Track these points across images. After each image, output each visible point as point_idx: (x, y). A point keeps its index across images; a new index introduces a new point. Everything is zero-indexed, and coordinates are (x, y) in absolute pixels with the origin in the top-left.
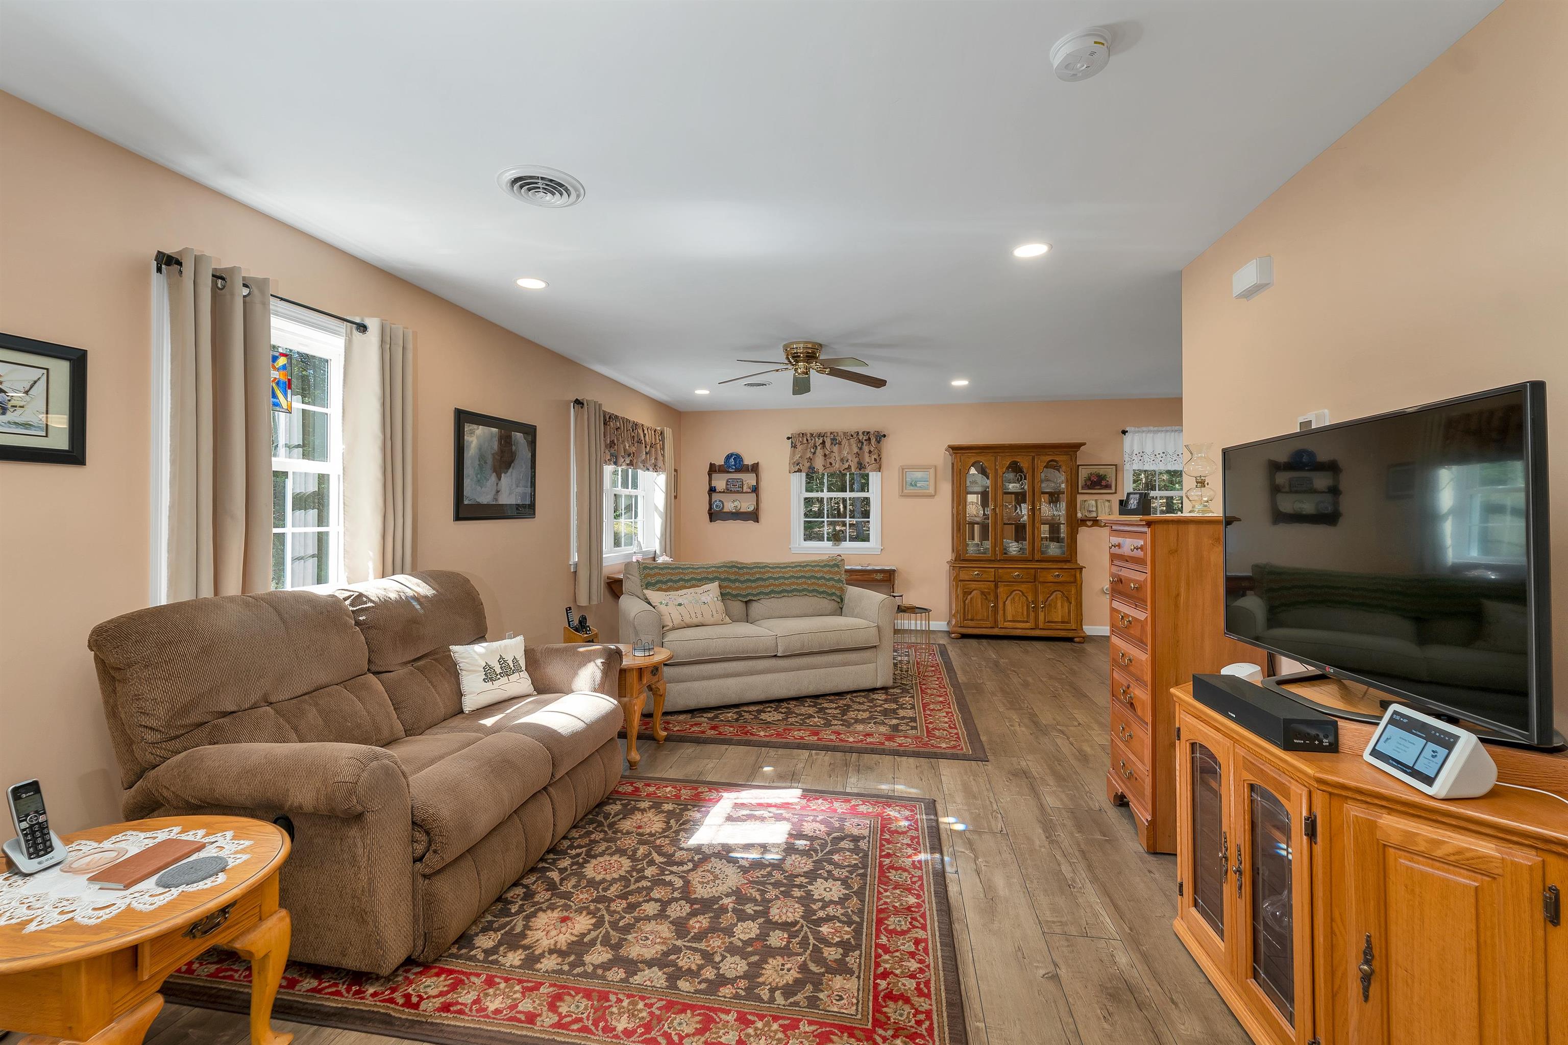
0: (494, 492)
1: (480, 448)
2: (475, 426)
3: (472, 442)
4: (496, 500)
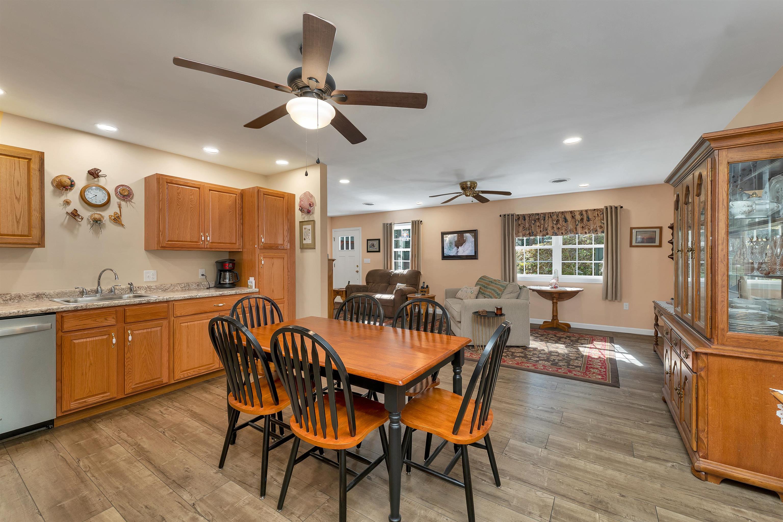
1: (450, 241)
3: (446, 239)
4: (457, 254)
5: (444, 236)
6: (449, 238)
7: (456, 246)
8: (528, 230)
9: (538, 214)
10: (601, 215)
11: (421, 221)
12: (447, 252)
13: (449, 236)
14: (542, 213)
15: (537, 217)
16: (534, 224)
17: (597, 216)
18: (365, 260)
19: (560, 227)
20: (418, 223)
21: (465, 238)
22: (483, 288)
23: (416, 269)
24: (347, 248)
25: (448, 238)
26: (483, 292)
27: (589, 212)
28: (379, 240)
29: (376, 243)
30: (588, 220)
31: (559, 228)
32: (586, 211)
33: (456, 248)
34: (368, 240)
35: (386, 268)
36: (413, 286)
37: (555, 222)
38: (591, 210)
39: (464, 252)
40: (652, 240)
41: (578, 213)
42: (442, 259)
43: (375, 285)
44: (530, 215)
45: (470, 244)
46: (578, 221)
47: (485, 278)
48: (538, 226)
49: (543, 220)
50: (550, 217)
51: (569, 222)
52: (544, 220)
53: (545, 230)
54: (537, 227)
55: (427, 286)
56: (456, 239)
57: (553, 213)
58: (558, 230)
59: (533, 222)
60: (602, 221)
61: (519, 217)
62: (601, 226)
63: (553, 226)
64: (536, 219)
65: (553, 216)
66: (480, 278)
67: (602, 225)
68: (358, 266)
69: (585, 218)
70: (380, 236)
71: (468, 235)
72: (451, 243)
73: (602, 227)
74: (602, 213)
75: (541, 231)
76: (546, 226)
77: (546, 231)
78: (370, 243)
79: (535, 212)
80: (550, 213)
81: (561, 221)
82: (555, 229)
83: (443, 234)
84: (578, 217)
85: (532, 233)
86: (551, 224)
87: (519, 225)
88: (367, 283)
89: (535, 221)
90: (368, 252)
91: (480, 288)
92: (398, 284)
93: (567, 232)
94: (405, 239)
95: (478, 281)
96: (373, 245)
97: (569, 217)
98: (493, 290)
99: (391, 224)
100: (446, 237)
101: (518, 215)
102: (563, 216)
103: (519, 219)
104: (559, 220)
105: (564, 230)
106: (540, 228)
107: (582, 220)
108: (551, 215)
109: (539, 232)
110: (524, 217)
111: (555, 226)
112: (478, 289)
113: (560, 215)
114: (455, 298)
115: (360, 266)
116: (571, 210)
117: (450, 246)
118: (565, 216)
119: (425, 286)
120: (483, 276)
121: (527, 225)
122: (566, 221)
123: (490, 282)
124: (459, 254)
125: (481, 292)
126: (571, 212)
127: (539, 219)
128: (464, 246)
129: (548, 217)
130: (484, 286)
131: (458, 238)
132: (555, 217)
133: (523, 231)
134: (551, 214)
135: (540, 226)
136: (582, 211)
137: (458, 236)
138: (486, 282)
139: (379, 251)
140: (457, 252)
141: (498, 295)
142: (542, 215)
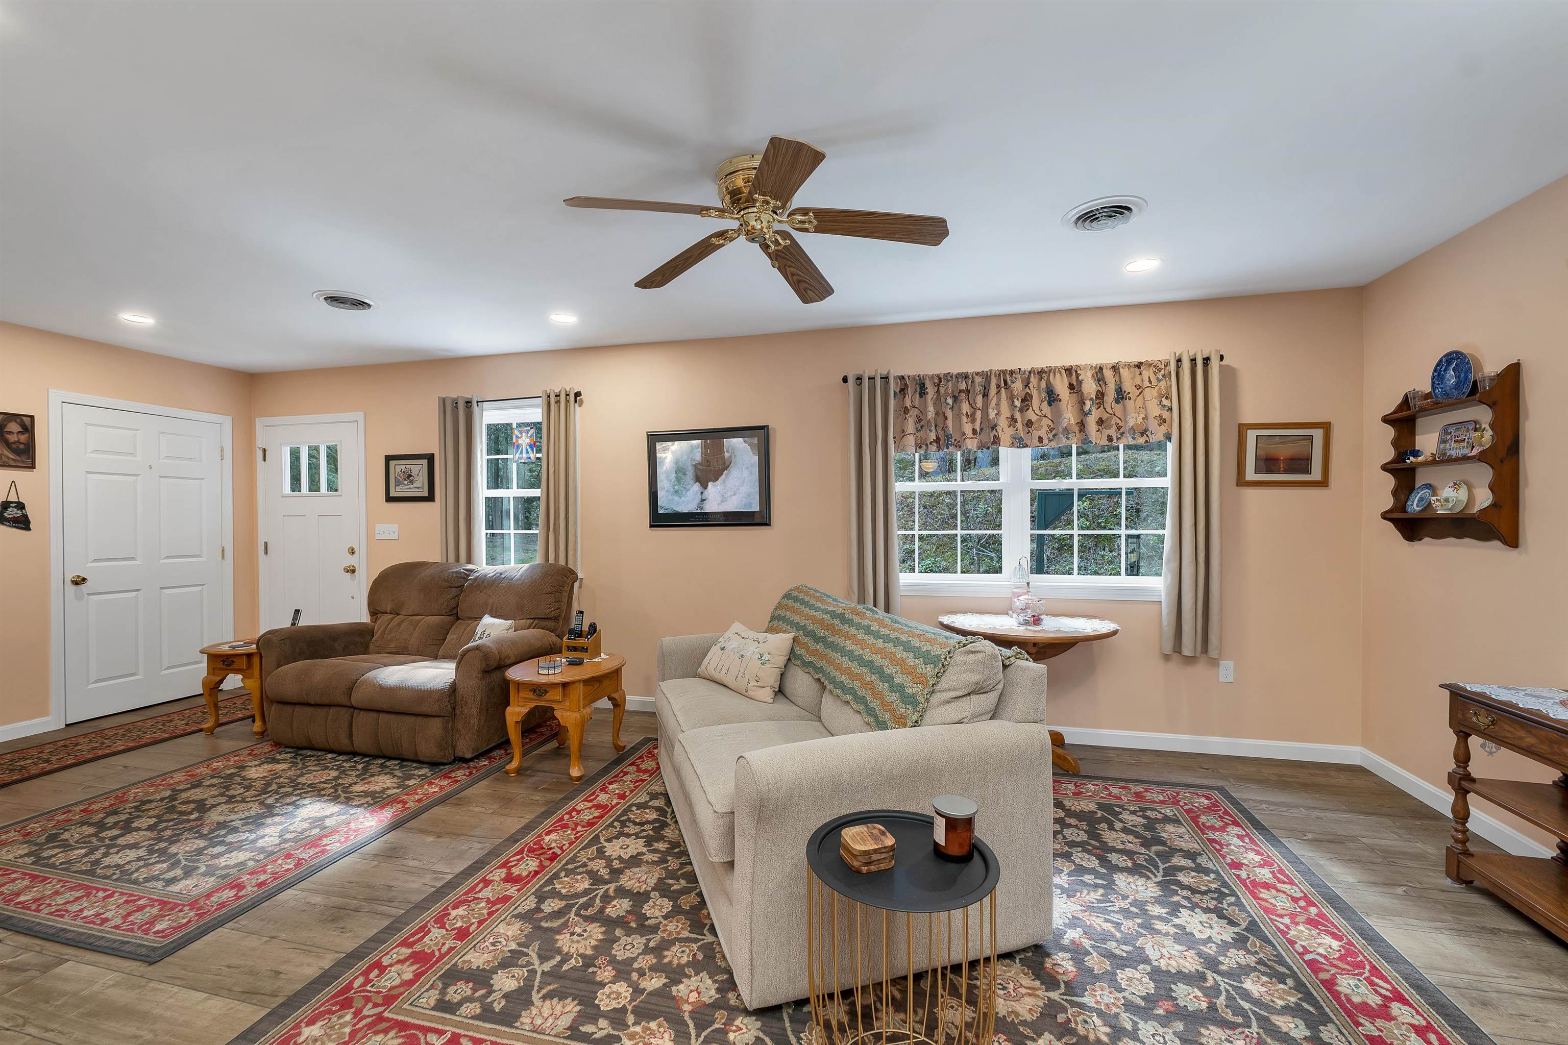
0: (697, 500)
1: (677, 462)
2: (670, 443)
3: (666, 458)
4: (702, 508)
5: (659, 446)
6: (673, 453)
7: (698, 479)
8: (933, 428)
9: (966, 376)
10: (1159, 380)
11: (578, 394)
12: (668, 502)
13: (676, 447)
14: (977, 374)
15: (963, 386)
16: (952, 408)
17: (1147, 384)
18: (379, 528)
19: (1034, 418)
20: (567, 401)
21: (727, 455)
22: (808, 640)
23: (562, 562)
24: (314, 485)
25: (669, 453)
26: (807, 658)
27: (1124, 372)
28: (430, 458)
29: (419, 469)
30: (1121, 396)
31: (1029, 424)
32: (1115, 368)
33: (697, 487)
34: (388, 459)
35: (452, 559)
36: (545, 623)
37: (1018, 403)
38: (1128, 366)
39: (724, 500)
40: (1300, 464)
41: (1089, 374)
42: (651, 526)
43: (399, 624)
44: (939, 380)
45: (746, 473)
46: (1091, 399)
47: (806, 593)
48: (967, 415)
49: (981, 396)
50: (1003, 385)
51: (1063, 405)
52: (985, 395)
53: (986, 430)
54: (965, 419)
55: (593, 628)
56: (698, 457)
57: (1012, 373)
58: (1026, 430)
59: (950, 401)
60: (1166, 402)
61: (906, 385)
62: (1160, 416)
63: (1012, 416)
64: (961, 391)
65: (1013, 382)
66: (787, 596)
67: (1166, 415)
68: (352, 552)
69: (1111, 394)
70: (432, 446)
71: (736, 443)
72: (680, 471)
73: (1165, 421)
74: (1164, 376)
75: (974, 432)
76: (992, 414)
77: (994, 432)
78: (397, 468)
79: (955, 371)
80: (1004, 372)
81: (1035, 402)
82: (1019, 425)
83: (654, 439)
84: (1090, 387)
85: (948, 437)
86: (1005, 411)
87: (906, 410)
88: (374, 612)
89: (955, 399)
90: (389, 499)
91: (795, 640)
92: (487, 620)
93: (1054, 436)
94: (524, 455)
95: (779, 606)
96: (410, 476)
97: (1061, 386)
98: (869, 664)
99: (468, 403)
100: (665, 450)
101: (902, 378)
102: (1043, 384)
103: (903, 391)
104: (1031, 397)
105: (1045, 429)
106: (973, 421)
107: (1100, 395)
108: (1005, 382)
109: (969, 433)
110: (923, 386)
111: (1018, 415)
112: (789, 643)
113: (1034, 380)
114: (696, 675)
115: (362, 552)
116: (1067, 364)
117: (679, 480)
118: (1049, 385)
119: (586, 628)
120: (797, 589)
121: (931, 412)
122: (1052, 397)
123: (834, 615)
124: (710, 507)
125: (799, 657)
126: (1069, 371)
127: (968, 391)
128: (724, 482)
129: (998, 386)
130: (812, 634)
131: (704, 454)
132: (1018, 386)
133: (918, 431)
134: (1005, 378)
135: (973, 414)
136: (1101, 369)
137: (705, 447)
138: (819, 615)
139: (430, 498)
140: (703, 500)
141: (911, 700)
142: (978, 380)
